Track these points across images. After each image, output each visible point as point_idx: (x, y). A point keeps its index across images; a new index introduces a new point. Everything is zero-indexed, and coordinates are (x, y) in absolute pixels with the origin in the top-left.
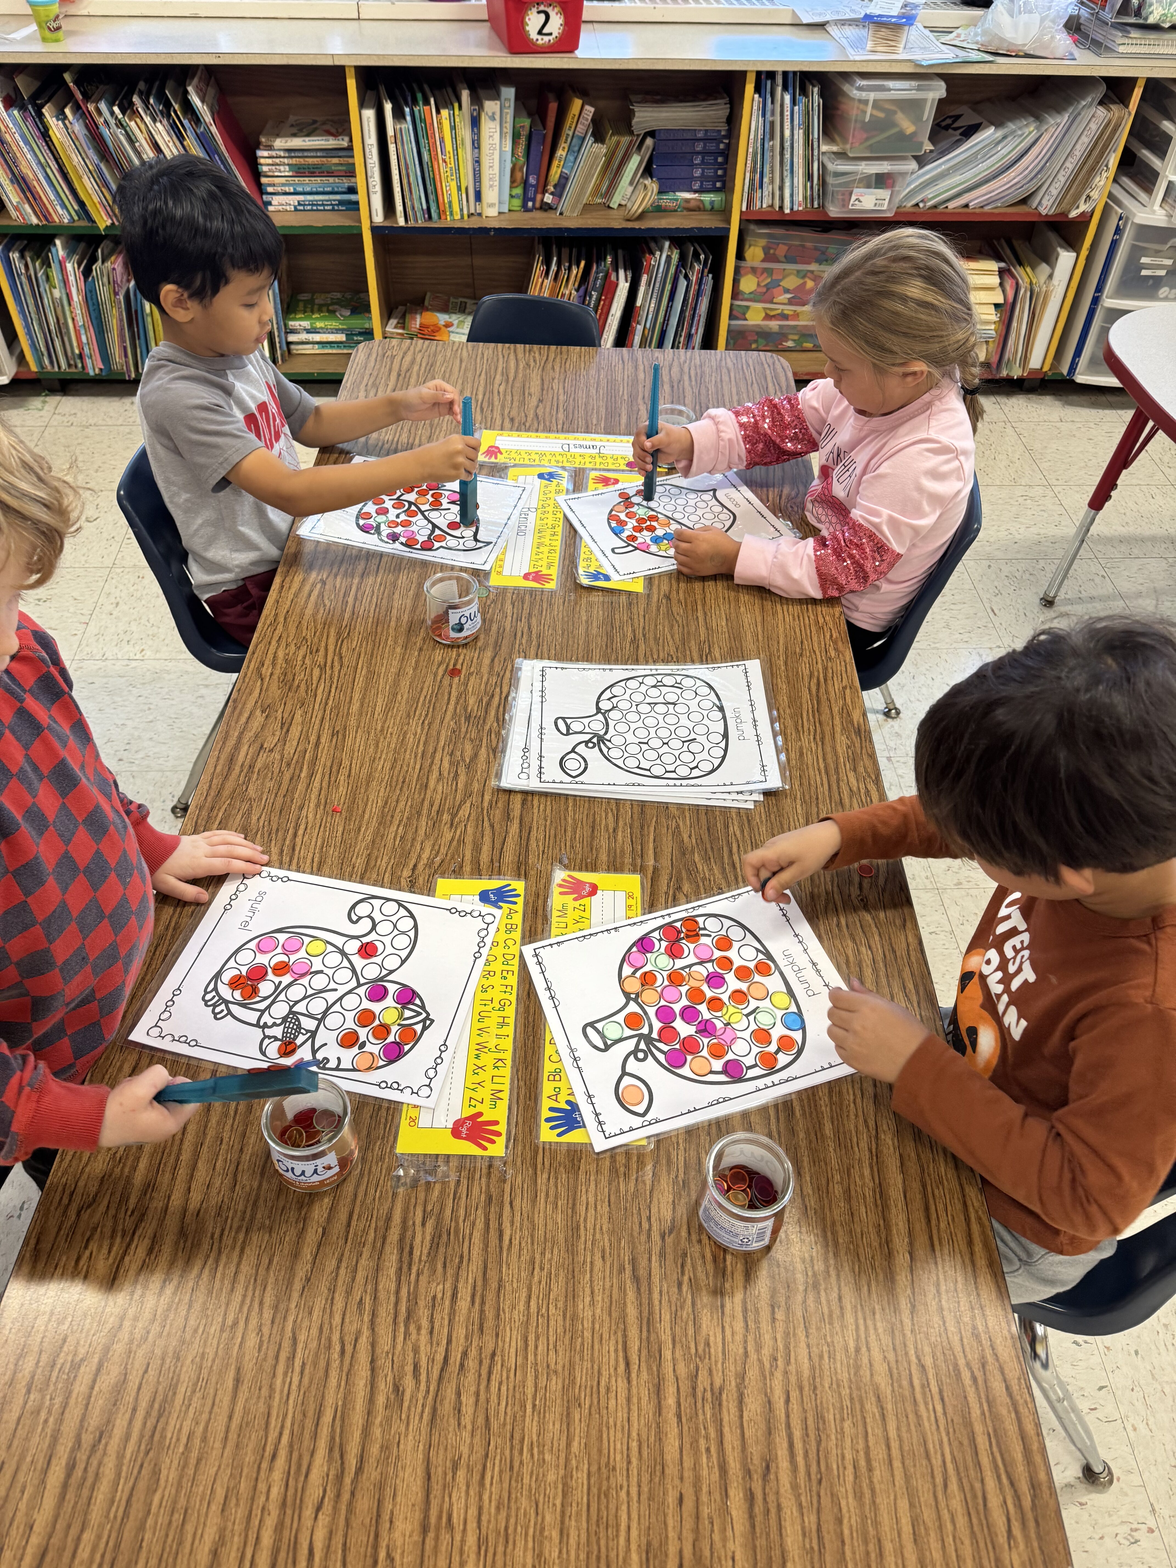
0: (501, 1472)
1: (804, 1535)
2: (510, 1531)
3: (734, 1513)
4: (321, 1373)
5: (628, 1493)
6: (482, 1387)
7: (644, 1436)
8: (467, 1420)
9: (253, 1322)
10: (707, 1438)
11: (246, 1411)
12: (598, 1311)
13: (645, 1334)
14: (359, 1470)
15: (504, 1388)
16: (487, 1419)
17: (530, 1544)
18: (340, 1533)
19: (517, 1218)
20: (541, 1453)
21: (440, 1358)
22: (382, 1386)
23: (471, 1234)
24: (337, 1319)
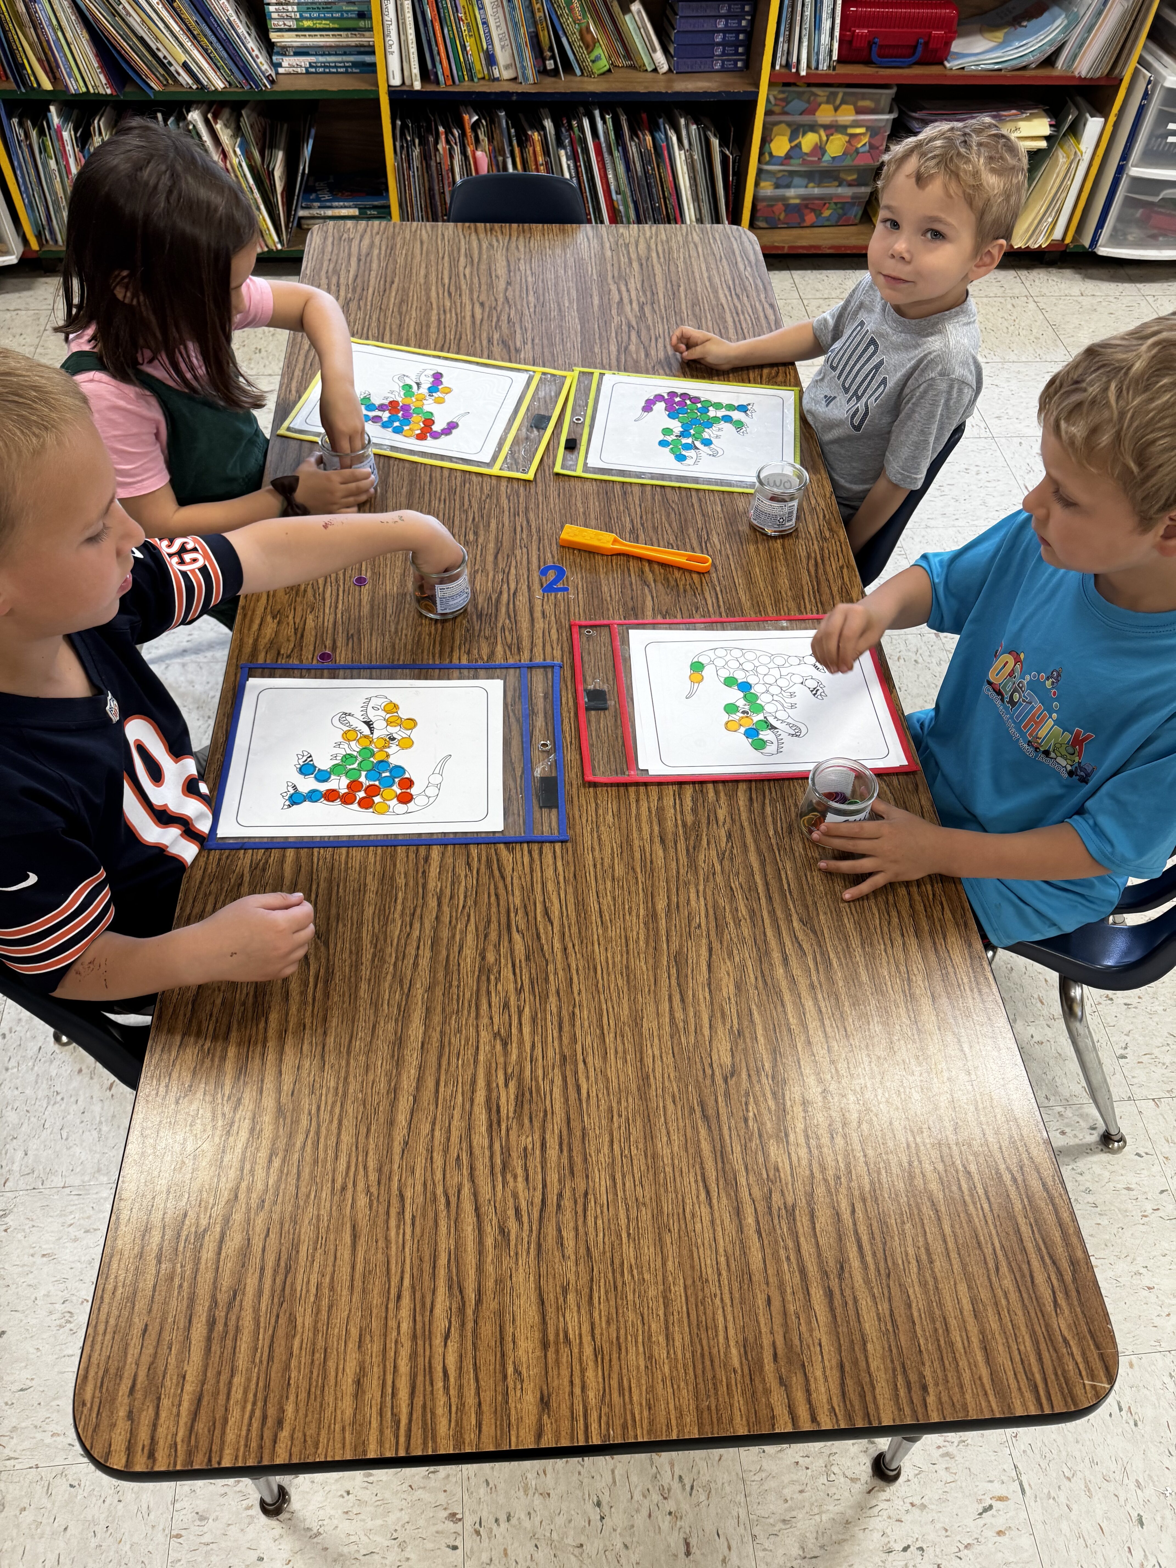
0: (606, 1292)
1: (879, 1320)
2: (622, 1340)
3: (817, 1308)
4: (431, 1223)
5: (722, 1299)
6: (580, 1222)
7: (730, 1252)
8: (570, 1250)
9: (361, 1185)
10: (786, 1248)
11: (366, 1261)
12: (676, 1148)
13: (720, 1165)
14: (479, 1301)
15: (600, 1222)
16: (588, 1249)
17: (641, 1349)
18: (470, 1355)
19: (592, 1073)
20: (641, 1273)
21: (538, 1200)
22: (488, 1229)
23: (551, 1091)
24: (439, 1176)
